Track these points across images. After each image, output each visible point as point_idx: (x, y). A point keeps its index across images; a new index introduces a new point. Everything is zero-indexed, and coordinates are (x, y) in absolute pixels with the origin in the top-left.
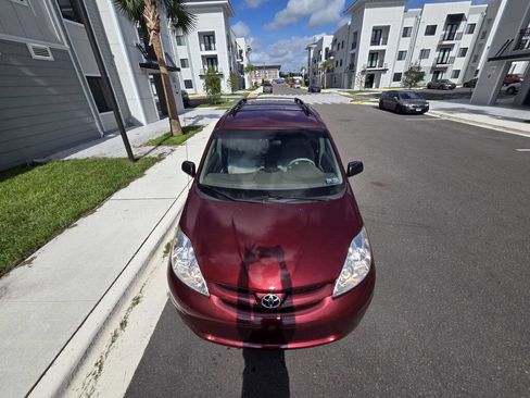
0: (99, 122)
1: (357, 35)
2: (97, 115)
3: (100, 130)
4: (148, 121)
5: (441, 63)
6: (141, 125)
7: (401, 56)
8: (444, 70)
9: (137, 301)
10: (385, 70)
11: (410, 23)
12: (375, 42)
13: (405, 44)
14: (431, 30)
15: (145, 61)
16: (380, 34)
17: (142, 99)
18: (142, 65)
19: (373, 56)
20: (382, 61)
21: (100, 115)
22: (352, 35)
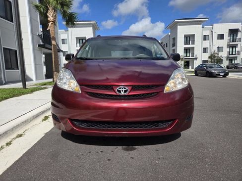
0: (4, 75)
1: (175, 39)
2: (4, 71)
3: (3, 79)
4: (37, 78)
5: (232, 54)
6: (32, 80)
7: (205, 50)
8: (235, 58)
9: (20, 136)
10: (196, 59)
11: (207, 33)
12: (186, 43)
13: (206, 44)
14: (221, 37)
15: (42, 43)
16: (189, 39)
17: (36, 64)
18: (39, 46)
19: (187, 50)
20: (193, 54)
21: (6, 70)
22: (171, 40)
